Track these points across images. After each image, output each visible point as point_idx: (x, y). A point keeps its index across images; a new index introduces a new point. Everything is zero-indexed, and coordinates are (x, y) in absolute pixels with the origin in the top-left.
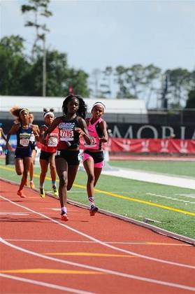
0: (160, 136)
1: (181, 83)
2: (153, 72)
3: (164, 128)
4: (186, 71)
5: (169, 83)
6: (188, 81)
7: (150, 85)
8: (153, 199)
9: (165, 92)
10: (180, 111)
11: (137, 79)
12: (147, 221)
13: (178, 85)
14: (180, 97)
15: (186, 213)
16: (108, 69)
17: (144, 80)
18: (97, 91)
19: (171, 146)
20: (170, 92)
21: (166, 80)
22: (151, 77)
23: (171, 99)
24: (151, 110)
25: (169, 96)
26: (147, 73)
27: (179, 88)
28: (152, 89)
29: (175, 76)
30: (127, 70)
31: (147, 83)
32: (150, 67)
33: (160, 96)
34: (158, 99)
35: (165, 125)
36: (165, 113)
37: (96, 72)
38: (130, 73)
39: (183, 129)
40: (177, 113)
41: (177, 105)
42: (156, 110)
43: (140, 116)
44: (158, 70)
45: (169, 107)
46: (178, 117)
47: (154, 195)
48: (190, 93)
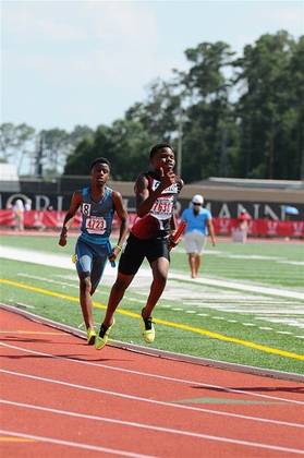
0: (33, 207)
1: (58, 146)
2: (25, 132)
3: (38, 198)
4: (63, 132)
5: (44, 146)
6: (66, 144)
7: (22, 148)
8: (26, 280)
9: (40, 155)
10: (57, 179)
11: (8, 141)
12: (19, 306)
13: (54, 148)
14: (56, 162)
15: (64, 297)
17: (16, 142)
19: (46, 220)
20: (45, 156)
21: (41, 142)
22: (24, 138)
23: (47, 165)
24: (21, 177)
25: (44, 160)
26: (19, 133)
27: (55, 152)
28: (24, 152)
29: (51, 138)
31: (18, 145)
32: (22, 127)
33: (34, 161)
34: (31, 164)
35: (38, 194)
36: (39, 180)
39: (60, 199)
40: (54, 181)
41: (54, 171)
42: (28, 176)
44: (31, 131)
45: (44, 174)
46: (56, 184)
47: (26, 275)
48: (69, 158)
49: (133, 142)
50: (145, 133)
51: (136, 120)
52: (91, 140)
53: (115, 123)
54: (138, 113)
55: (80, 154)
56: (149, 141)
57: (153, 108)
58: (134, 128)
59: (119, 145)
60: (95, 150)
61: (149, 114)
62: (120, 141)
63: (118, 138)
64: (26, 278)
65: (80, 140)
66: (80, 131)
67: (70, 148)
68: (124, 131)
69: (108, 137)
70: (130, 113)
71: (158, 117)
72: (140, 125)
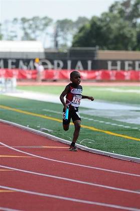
1: (68, 29)
2: (47, 22)
3: (56, 62)
4: (71, 21)
5: (59, 29)
6: (72, 28)
7: (45, 31)
8: (48, 114)
9: (56, 35)
10: (67, 50)
11: (36, 27)
12: (43, 131)
13: (65, 30)
14: (65, 39)
16: (15, 20)
17: (41, 27)
18: (8, 36)
20: (60, 36)
21: (58, 27)
22: (46, 25)
24: (45, 49)
25: (59, 39)
26: (44, 22)
27: (66, 33)
28: (47, 34)
29: (63, 25)
30: (28, 20)
31: (43, 30)
32: (45, 18)
33: (53, 39)
35: (57, 59)
36: (56, 51)
37: (6, 22)
38: (31, 22)
39: (69, 63)
40: (65, 51)
41: (64, 46)
43: (39, 53)
44: (51, 20)
45: (60, 47)
46: (66, 54)
47: (48, 110)
48: (75, 37)
49: (114, 26)
50: (121, 20)
51: (116, 12)
52: (88, 25)
53: (103, 14)
54: (116, 8)
55: (81, 34)
56: (124, 25)
57: (126, 4)
58: (115, 17)
59: (105, 29)
60: (91, 32)
61: (123, 8)
62: (106, 26)
63: (104, 23)
64: (48, 112)
65: (81, 25)
66: (81, 20)
67: (75, 31)
68: (108, 19)
69: (99, 23)
70: (112, 8)
71: (129, 10)
72: (118, 15)
